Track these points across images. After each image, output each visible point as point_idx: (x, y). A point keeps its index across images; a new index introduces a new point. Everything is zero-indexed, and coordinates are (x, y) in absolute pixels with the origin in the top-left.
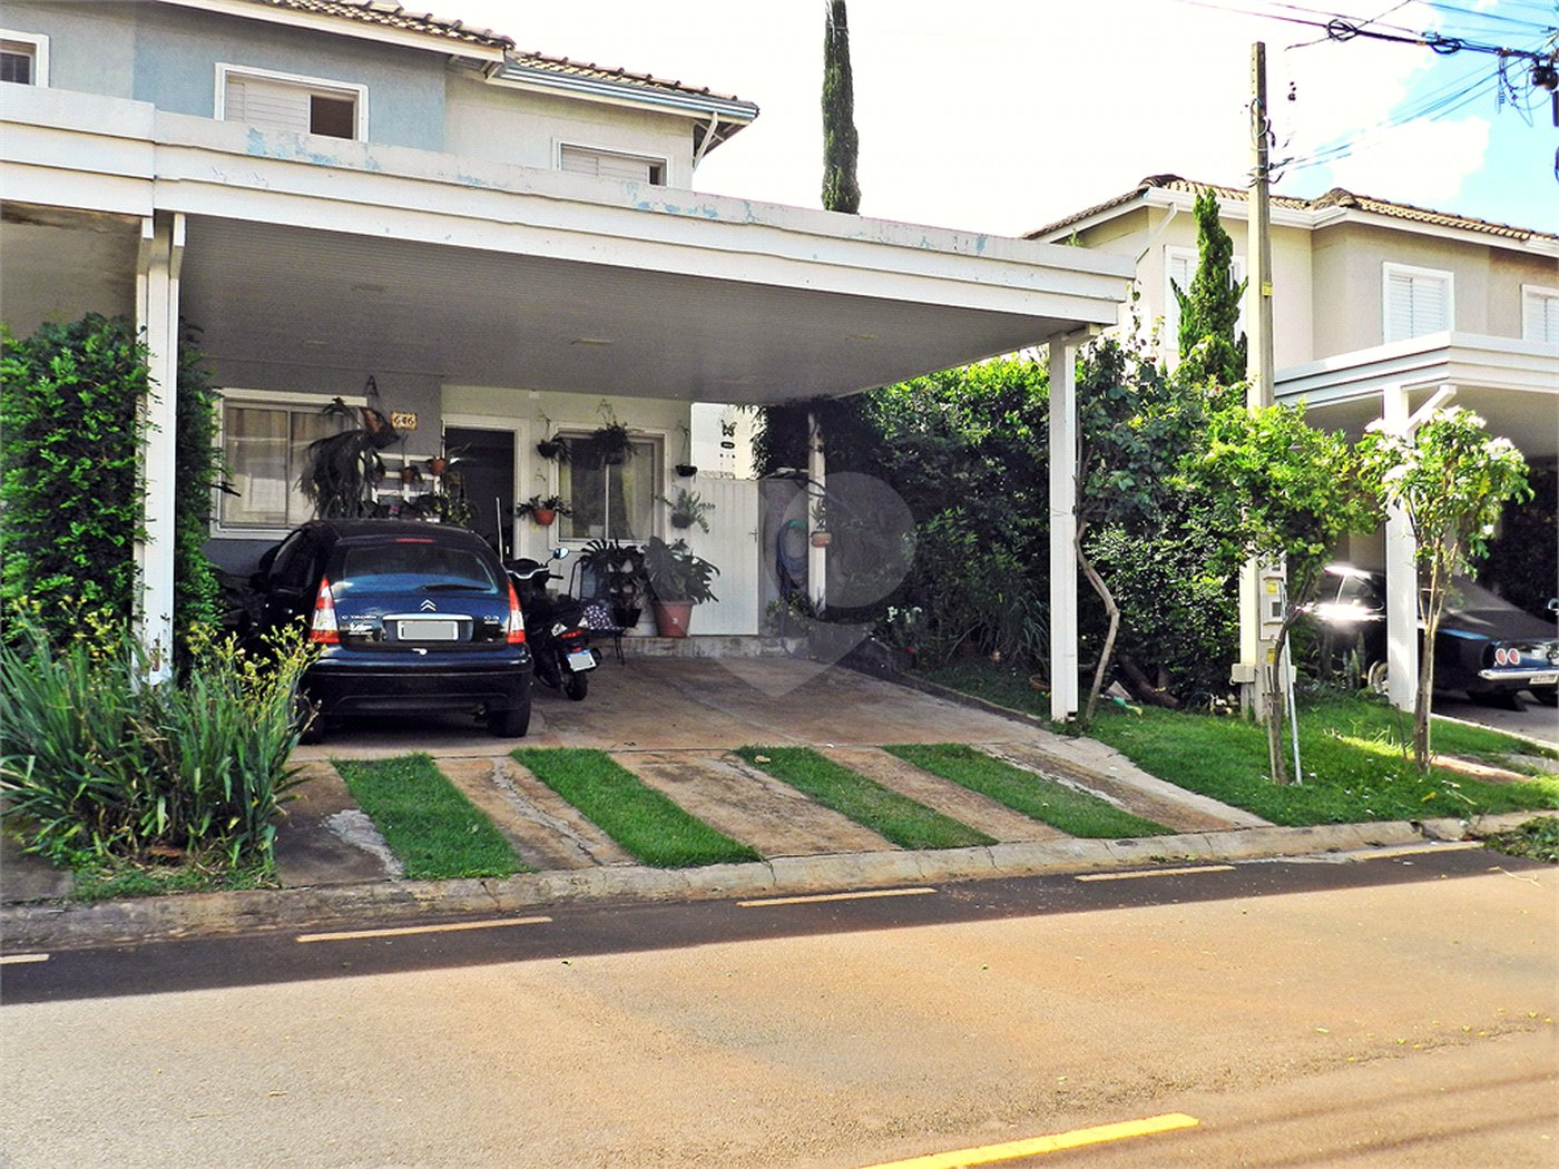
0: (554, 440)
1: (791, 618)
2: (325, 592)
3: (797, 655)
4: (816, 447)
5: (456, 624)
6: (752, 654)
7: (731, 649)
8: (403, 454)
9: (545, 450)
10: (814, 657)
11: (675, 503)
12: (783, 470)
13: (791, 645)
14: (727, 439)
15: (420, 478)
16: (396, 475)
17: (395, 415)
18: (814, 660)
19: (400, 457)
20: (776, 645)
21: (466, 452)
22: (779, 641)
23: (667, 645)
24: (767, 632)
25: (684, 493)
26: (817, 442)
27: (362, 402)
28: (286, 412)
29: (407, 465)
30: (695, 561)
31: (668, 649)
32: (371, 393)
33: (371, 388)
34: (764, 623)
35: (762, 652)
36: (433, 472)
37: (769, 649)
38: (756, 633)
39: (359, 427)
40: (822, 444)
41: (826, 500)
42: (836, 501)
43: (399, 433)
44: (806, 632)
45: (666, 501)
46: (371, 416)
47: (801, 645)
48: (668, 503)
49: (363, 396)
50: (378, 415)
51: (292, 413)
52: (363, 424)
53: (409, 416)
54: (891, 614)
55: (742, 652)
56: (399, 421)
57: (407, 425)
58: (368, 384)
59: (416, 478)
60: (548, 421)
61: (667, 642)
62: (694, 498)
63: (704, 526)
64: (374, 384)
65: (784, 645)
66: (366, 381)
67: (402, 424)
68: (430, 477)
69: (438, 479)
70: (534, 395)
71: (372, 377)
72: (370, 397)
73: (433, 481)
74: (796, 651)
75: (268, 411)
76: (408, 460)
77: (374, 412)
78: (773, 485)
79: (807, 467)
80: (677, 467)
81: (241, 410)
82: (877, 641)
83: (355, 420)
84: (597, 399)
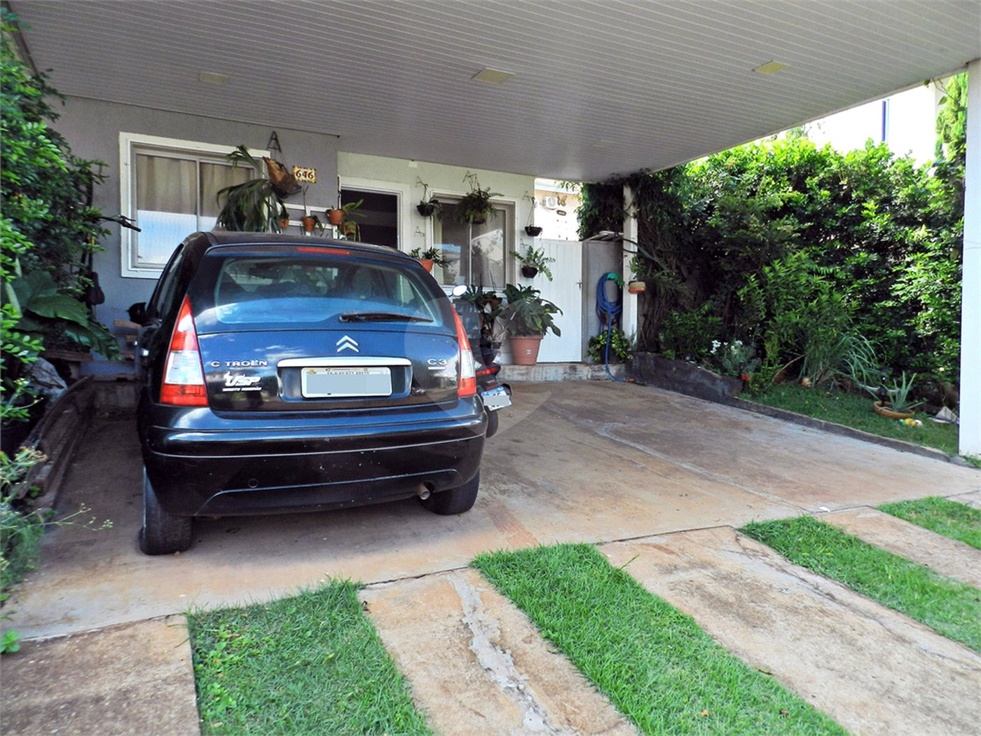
0: (431, 202)
1: (614, 349)
2: (185, 324)
3: (616, 378)
4: (632, 215)
5: (388, 371)
6: (585, 378)
7: (570, 374)
8: (305, 205)
9: (424, 210)
10: (632, 380)
11: (525, 257)
12: (605, 233)
13: (613, 370)
14: (561, 208)
15: (320, 226)
16: (299, 223)
17: (296, 170)
18: (632, 382)
19: (302, 207)
20: (602, 370)
21: (358, 207)
22: (604, 367)
23: (523, 372)
24: (590, 359)
25: (531, 249)
26: (633, 211)
27: (267, 154)
28: (195, 161)
29: (308, 214)
30: (543, 304)
31: (523, 374)
32: (274, 148)
33: (274, 142)
34: (586, 353)
35: (592, 376)
36: (331, 222)
37: (597, 374)
38: (580, 360)
39: (263, 177)
40: (636, 211)
41: (639, 256)
42: (649, 256)
43: (300, 184)
44: (625, 361)
45: (518, 255)
46: (275, 166)
47: (620, 370)
48: (519, 257)
49: (267, 150)
50: (281, 166)
51: (201, 163)
52: (268, 175)
53: (309, 171)
54: (715, 346)
55: (577, 376)
56: (301, 174)
57: (308, 179)
58: (272, 139)
59: (317, 226)
60: (426, 185)
61: (523, 369)
62: (540, 253)
63: (549, 275)
64: (276, 140)
65: (607, 370)
66: (269, 137)
67: (303, 178)
68: (328, 226)
69: (335, 228)
70: (413, 165)
71: (274, 133)
72: (273, 150)
73: (332, 230)
74: (616, 374)
75: (178, 160)
76: (310, 210)
77: (277, 163)
78: (593, 245)
79: (622, 231)
80: (526, 228)
81: (150, 157)
82: (704, 369)
83: (260, 171)
84: (464, 170)
